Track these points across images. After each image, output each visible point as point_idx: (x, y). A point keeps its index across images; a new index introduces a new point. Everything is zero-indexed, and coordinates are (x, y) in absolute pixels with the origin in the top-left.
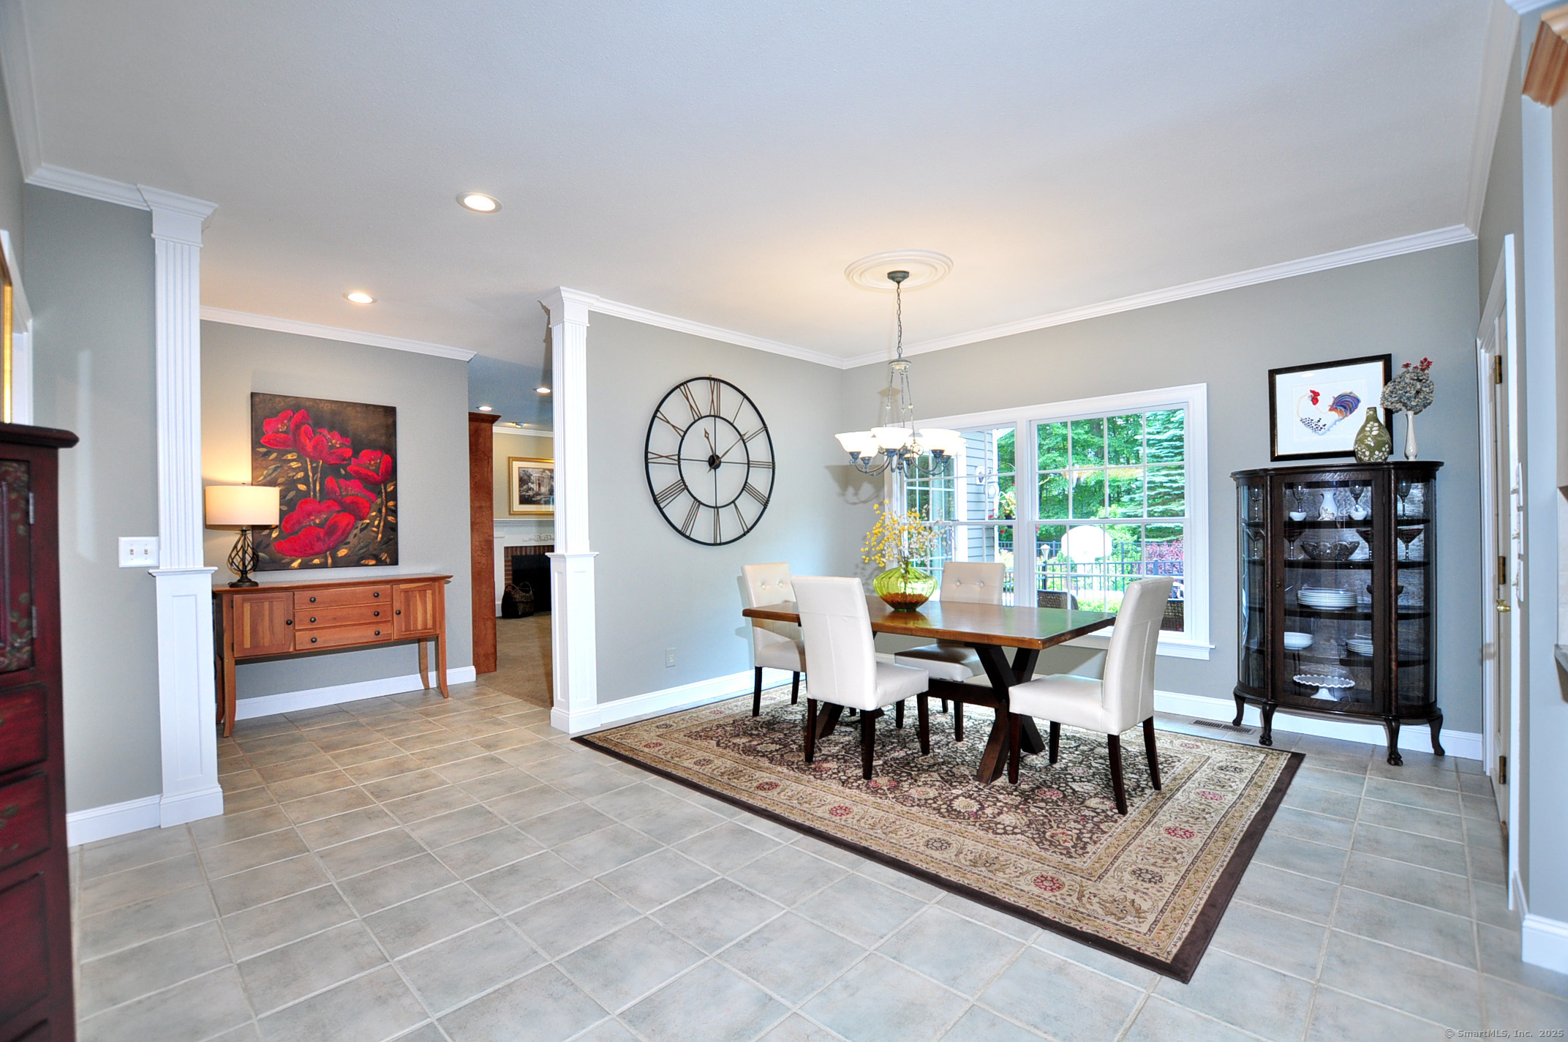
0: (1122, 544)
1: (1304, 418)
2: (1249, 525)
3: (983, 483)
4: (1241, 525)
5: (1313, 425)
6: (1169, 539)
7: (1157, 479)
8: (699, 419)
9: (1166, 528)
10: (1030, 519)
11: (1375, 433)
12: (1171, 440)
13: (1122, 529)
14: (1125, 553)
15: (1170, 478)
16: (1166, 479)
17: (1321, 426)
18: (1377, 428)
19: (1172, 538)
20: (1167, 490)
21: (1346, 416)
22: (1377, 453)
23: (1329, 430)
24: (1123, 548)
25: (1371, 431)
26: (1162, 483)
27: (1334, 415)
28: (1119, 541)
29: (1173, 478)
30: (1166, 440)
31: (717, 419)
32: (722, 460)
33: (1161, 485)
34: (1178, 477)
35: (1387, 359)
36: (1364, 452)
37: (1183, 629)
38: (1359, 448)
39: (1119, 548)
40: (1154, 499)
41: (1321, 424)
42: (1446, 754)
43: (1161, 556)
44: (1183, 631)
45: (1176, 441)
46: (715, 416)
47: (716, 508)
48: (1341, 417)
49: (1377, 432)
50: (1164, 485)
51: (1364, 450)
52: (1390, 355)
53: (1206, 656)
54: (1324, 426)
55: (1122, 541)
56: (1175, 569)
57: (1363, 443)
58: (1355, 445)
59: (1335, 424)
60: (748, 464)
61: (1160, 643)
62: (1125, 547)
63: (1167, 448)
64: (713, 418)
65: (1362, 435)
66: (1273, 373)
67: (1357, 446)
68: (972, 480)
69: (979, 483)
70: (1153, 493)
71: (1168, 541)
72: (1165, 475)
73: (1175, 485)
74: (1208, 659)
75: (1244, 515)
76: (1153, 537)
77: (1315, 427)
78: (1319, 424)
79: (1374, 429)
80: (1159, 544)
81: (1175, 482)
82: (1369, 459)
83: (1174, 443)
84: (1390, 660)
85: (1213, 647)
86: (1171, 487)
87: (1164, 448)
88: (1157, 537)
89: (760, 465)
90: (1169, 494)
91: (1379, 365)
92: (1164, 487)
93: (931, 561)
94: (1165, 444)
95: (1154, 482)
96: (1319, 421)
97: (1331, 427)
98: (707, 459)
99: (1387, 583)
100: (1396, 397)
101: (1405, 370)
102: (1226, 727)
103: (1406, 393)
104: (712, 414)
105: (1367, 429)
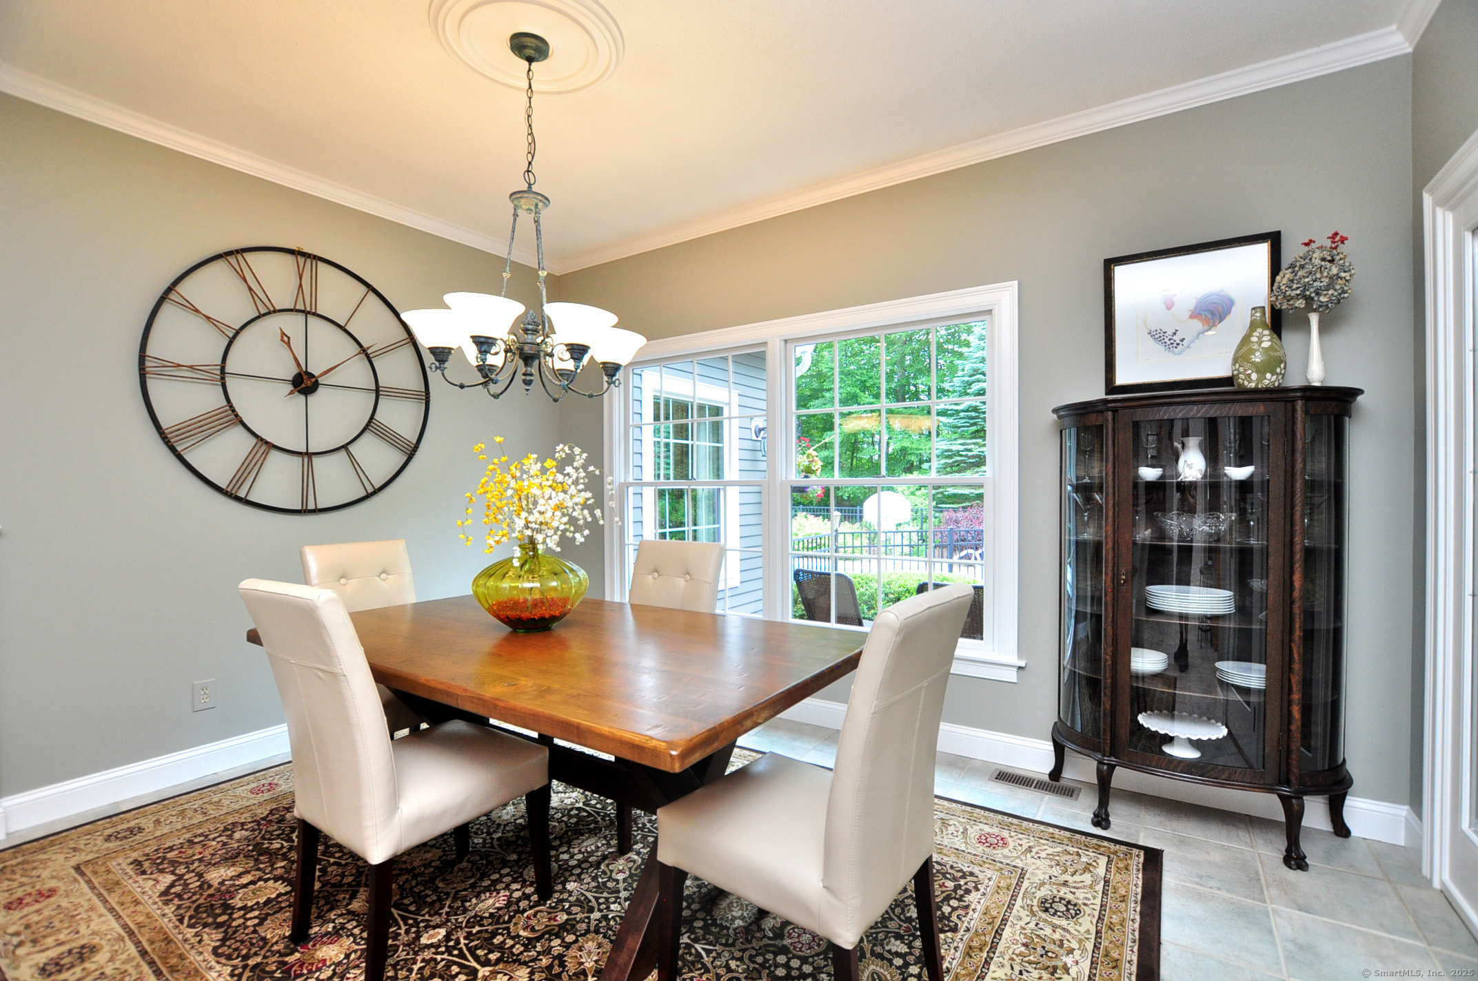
0: (922, 510)
1: (1153, 330)
2: (1078, 488)
3: (760, 439)
4: (1065, 488)
5: (1166, 340)
6: (964, 505)
7: (955, 448)
8: (269, 313)
9: (961, 494)
10: (784, 479)
11: (1266, 345)
12: (967, 411)
13: (923, 495)
14: (925, 519)
15: (966, 447)
16: (962, 448)
17: (1178, 341)
18: (1269, 337)
19: (968, 504)
20: (962, 458)
21: (1214, 326)
22: (1268, 375)
23: (1188, 347)
24: (922, 514)
25: (1260, 342)
26: (959, 451)
27: (1197, 325)
28: (920, 507)
29: (969, 447)
30: (963, 411)
31: (310, 318)
32: (321, 380)
33: (958, 453)
34: (972, 446)
35: (1274, 240)
36: (1249, 375)
37: (982, 634)
38: (1241, 369)
39: (919, 514)
40: (952, 467)
41: (1177, 338)
42: (1353, 834)
43: (957, 522)
44: (982, 639)
45: (971, 411)
46: (306, 313)
47: (309, 455)
48: (1206, 328)
49: (1270, 343)
50: (961, 453)
51: (1249, 372)
52: (1279, 233)
53: (1012, 676)
54: (1182, 340)
55: (922, 506)
56: (969, 535)
57: (1248, 360)
58: (1234, 364)
59: (1198, 337)
60: (377, 390)
61: (957, 659)
62: (924, 513)
63: (964, 418)
64: (301, 317)
65: (1245, 349)
66: (1109, 265)
67: (1237, 365)
68: (747, 434)
69: (755, 438)
70: (950, 461)
71: (963, 507)
72: (961, 444)
73: (970, 454)
74: (1016, 681)
75: (1071, 475)
76: (950, 503)
77: (1168, 343)
78: (1174, 338)
79: (1265, 338)
80: (955, 510)
81: (970, 450)
82: (1257, 385)
83: (970, 414)
84: (1290, 703)
85: (1022, 664)
86: (966, 456)
87: (961, 418)
88: (953, 503)
89: (400, 394)
90: (965, 463)
91: (1263, 249)
92: (961, 456)
93: (695, 531)
94: (962, 414)
95: (951, 451)
96: (1175, 334)
97: (1193, 342)
98: (291, 379)
99: (1288, 581)
100: (1298, 288)
101: (1306, 248)
102: (1040, 786)
103: (1315, 281)
104: (300, 306)
105: (1254, 339)
